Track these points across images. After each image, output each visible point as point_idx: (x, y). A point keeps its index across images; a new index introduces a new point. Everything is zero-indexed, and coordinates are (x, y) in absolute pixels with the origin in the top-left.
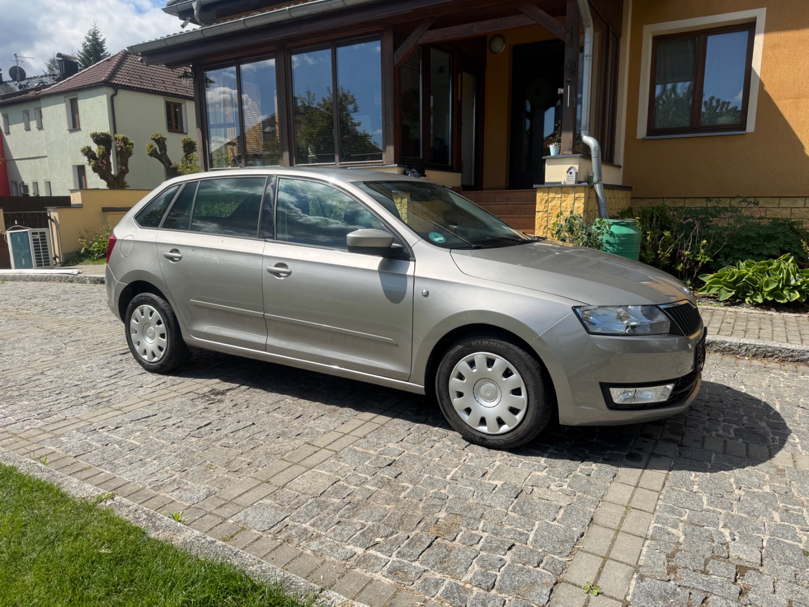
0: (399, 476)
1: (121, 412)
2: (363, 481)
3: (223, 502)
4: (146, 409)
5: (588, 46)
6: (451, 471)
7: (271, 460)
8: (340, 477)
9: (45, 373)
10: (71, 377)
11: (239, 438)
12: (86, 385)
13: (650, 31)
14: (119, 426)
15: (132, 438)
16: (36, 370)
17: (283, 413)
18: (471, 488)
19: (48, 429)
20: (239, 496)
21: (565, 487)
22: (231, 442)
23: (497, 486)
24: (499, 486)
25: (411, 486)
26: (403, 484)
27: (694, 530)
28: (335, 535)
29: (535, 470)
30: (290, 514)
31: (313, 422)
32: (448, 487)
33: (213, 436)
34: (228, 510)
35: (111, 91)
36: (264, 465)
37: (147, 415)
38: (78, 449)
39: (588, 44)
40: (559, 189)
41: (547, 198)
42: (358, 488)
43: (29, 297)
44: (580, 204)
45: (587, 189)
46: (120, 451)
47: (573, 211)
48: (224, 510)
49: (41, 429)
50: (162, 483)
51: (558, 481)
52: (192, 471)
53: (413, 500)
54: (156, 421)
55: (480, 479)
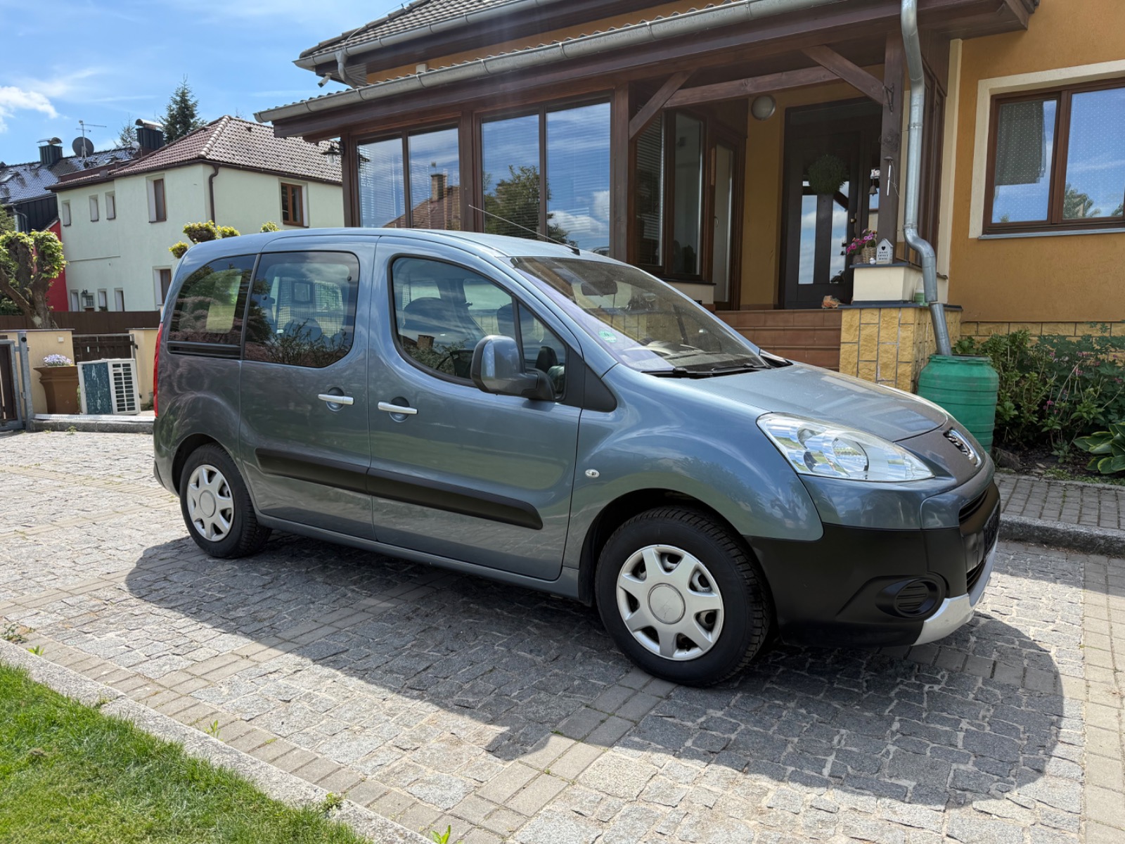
0: (747, 768)
1: (297, 646)
2: (695, 776)
3: (493, 807)
4: (328, 640)
5: (917, 111)
6: (825, 761)
7: (540, 734)
8: (657, 768)
9: (169, 578)
10: (207, 586)
11: (479, 692)
12: (235, 600)
13: (987, 88)
14: (299, 668)
15: (323, 690)
16: (154, 572)
17: (531, 651)
18: (868, 792)
19: (199, 670)
20: (513, 797)
22: (471, 700)
23: (907, 788)
24: (911, 788)
26: (758, 783)
29: (954, 761)
30: (600, 832)
31: (581, 668)
33: (441, 689)
34: (503, 821)
35: (209, 171)
36: (533, 741)
37: (335, 651)
38: (249, 708)
39: (917, 108)
40: (876, 312)
41: (858, 324)
42: (691, 788)
43: (116, 458)
44: (908, 334)
45: (917, 312)
46: (312, 711)
47: (897, 343)
48: (497, 822)
49: (186, 672)
50: (389, 769)
51: (999, 780)
52: (428, 749)
53: (786, 813)
54: (351, 660)
55: (875, 776)
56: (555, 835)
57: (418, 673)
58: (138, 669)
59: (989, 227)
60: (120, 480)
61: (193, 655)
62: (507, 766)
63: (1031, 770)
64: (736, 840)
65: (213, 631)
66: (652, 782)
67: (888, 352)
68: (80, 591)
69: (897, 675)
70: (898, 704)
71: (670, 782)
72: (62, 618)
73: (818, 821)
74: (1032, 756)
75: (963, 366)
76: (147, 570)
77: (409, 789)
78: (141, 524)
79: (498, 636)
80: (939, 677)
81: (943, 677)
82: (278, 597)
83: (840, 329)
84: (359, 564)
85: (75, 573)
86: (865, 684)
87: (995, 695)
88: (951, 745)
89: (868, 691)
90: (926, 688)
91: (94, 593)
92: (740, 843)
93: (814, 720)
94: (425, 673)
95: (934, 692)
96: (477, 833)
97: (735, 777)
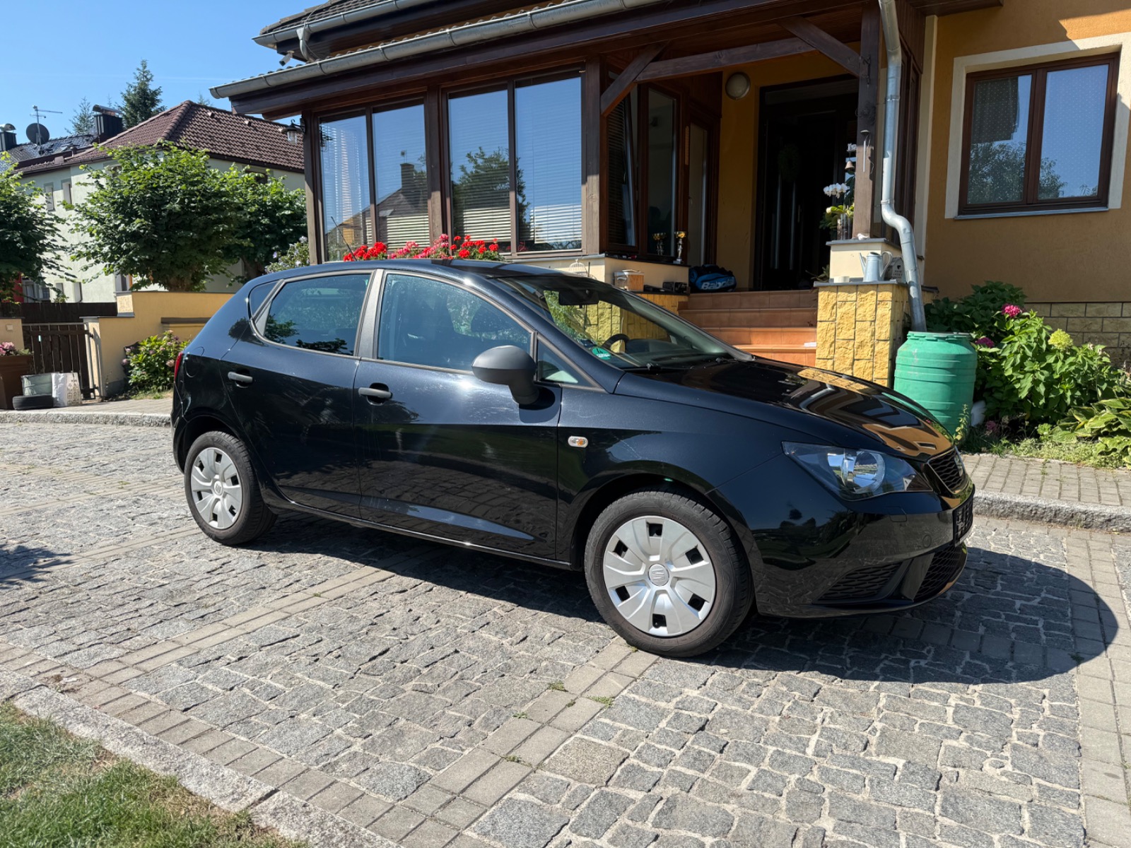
0: (726, 749)
1: (242, 632)
2: (668, 758)
3: (449, 797)
4: (279, 625)
5: (894, 83)
6: (809, 740)
7: (503, 718)
8: (628, 751)
9: (109, 565)
10: (150, 572)
11: (439, 676)
12: (179, 586)
13: (963, 66)
14: (244, 655)
15: (269, 677)
17: (496, 633)
18: (854, 771)
19: (135, 658)
20: (471, 784)
22: (430, 684)
23: (897, 768)
24: (900, 766)
25: (752, 768)
26: (737, 764)
30: (566, 820)
31: (548, 649)
32: (815, 768)
33: (398, 674)
34: (460, 811)
36: (495, 726)
37: (283, 637)
38: (186, 697)
39: (894, 80)
40: (853, 290)
41: (834, 302)
42: (665, 771)
44: (886, 311)
45: (893, 289)
46: (254, 700)
47: (874, 321)
48: (454, 813)
49: (120, 662)
50: (336, 759)
51: (992, 756)
52: (379, 737)
53: (767, 795)
54: (301, 646)
55: (862, 754)
56: (517, 825)
57: (374, 658)
58: (67, 658)
59: (964, 208)
61: (128, 643)
62: (466, 753)
63: (1025, 745)
64: (714, 826)
65: (152, 619)
66: (623, 766)
67: (865, 330)
69: (881, 651)
71: (642, 764)
73: (802, 803)
74: (1024, 730)
75: (942, 343)
80: (925, 652)
81: (929, 651)
82: (226, 583)
83: (817, 308)
86: (848, 661)
87: (984, 669)
88: (941, 720)
89: (852, 667)
90: (912, 663)
92: (718, 828)
93: (796, 698)
94: (380, 658)
95: (920, 667)
96: (429, 825)
97: (713, 759)
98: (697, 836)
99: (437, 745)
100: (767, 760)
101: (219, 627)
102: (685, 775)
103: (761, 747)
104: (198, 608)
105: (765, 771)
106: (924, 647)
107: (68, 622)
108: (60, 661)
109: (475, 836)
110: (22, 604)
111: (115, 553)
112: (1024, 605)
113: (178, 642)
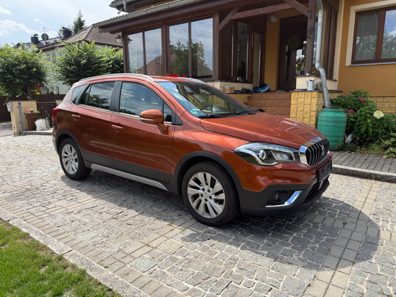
0: (214, 246)
1: (82, 204)
2: (195, 247)
3: (126, 255)
6: (241, 244)
7: (150, 233)
8: (184, 245)
9: (49, 182)
11: (136, 220)
13: (354, 9)
14: (80, 211)
15: (85, 218)
16: (45, 180)
17: (158, 208)
18: (250, 255)
20: (133, 252)
21: (301, 256)
22: (132, 222)
23: (264, 254)
24: (266, 254)
25: (219, 252)
26: (215, 250)
27: (372, 286)
28: (179, 277)
29: (285, 246)
30: (157, 263)
31: (172, 213)
32: (239, 253)
33: (123, 219)
34: (127, 259)
36: (147, 235)
37: (93, 206)
38: (60, 223)
39: (321, 18)
40: (303, 93)
41: (297, 97)
42: (192, 251)
43: (46, 143)
44: (315, 101)
45: (318, 93)
46: (79, 224)
47: (311, 104)
48: (125, 260)
49: (44, 212)
50: (97, 243)
51: (297, 252)
52: (112, 237)
53: (220, 260)
54: (98, 209)
55: (256, 250)
56: (142, 264)
57: (118, 214)
58: (29, 210)
59: (353, 62)
60: (44, 151)
61: (48, 206)
62: (135, 243)
63: (311, 250)
64: (200, 268)
65: (57, 199)
66: (180, 249)
67: (307, 108)
68: (19, 186)
69: (279, 218)
70: (274, 227)
71: (186, 249)
72: (11, 194)
73: (230, 263)
74: (313, 245)
75: (333, 113)
76: (43, 180)
77: (101, 249)
78: (46, 166)
79: (148, 203)
80: (293, 219)
81: (294, 219)
82: (81, 189)
83: (291, 100)
84: (112, 179)
85: (20, 180)
86: (266, 221)
87: (310, 226)
88: (286, 241)
89: (266, 223)
90: (287, 223)
91: (24, 187)
92: (201, 269)
93: (243, 231)
94: (120, 214)
95: (289, 224)
96: (117, 263)
97: (208, 248)
98: (193, 270)
99: (128, 241)
100: (225, 250)
101: (75, 202)
102: (198, 252)
103: (225, 246)
104: (71, 196)
105: (222, 253)
106: (294, 218)
107: (33, 199)
108: (27, 211)
109: (129, 266)
110: (21, 194)
111: (51, 178)
112: (335, 205)
113: (62, 207)
